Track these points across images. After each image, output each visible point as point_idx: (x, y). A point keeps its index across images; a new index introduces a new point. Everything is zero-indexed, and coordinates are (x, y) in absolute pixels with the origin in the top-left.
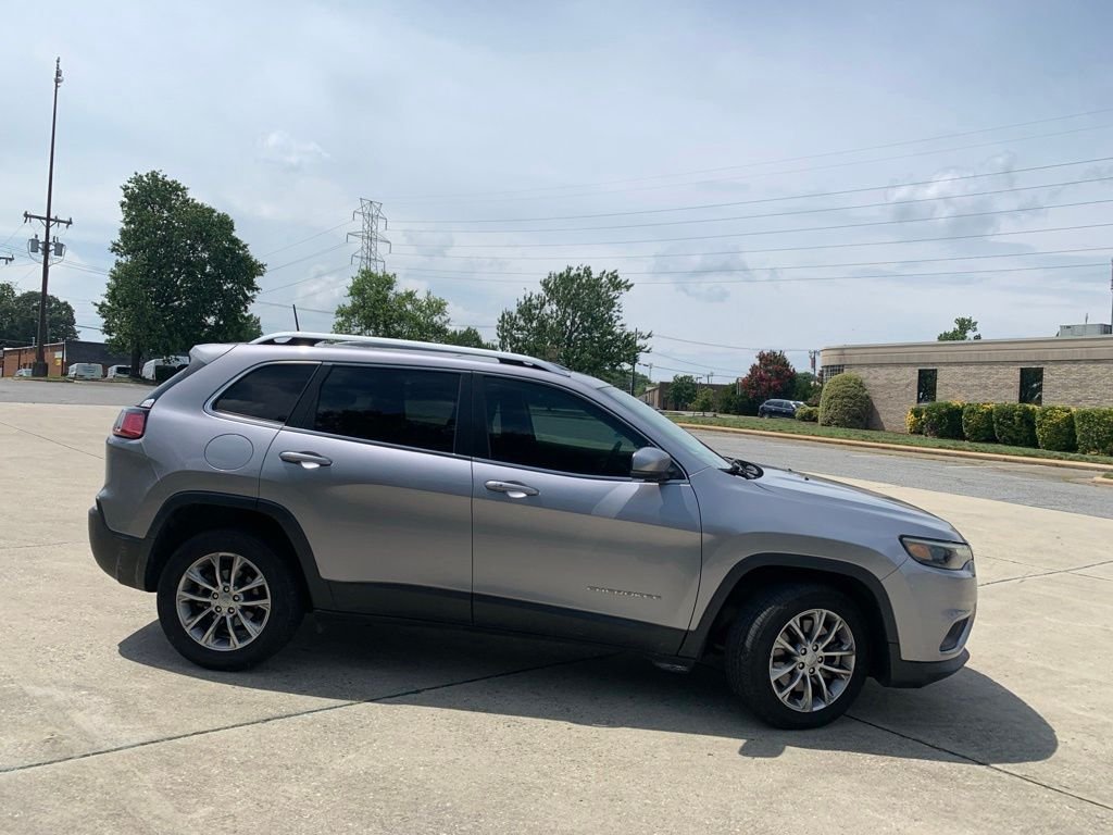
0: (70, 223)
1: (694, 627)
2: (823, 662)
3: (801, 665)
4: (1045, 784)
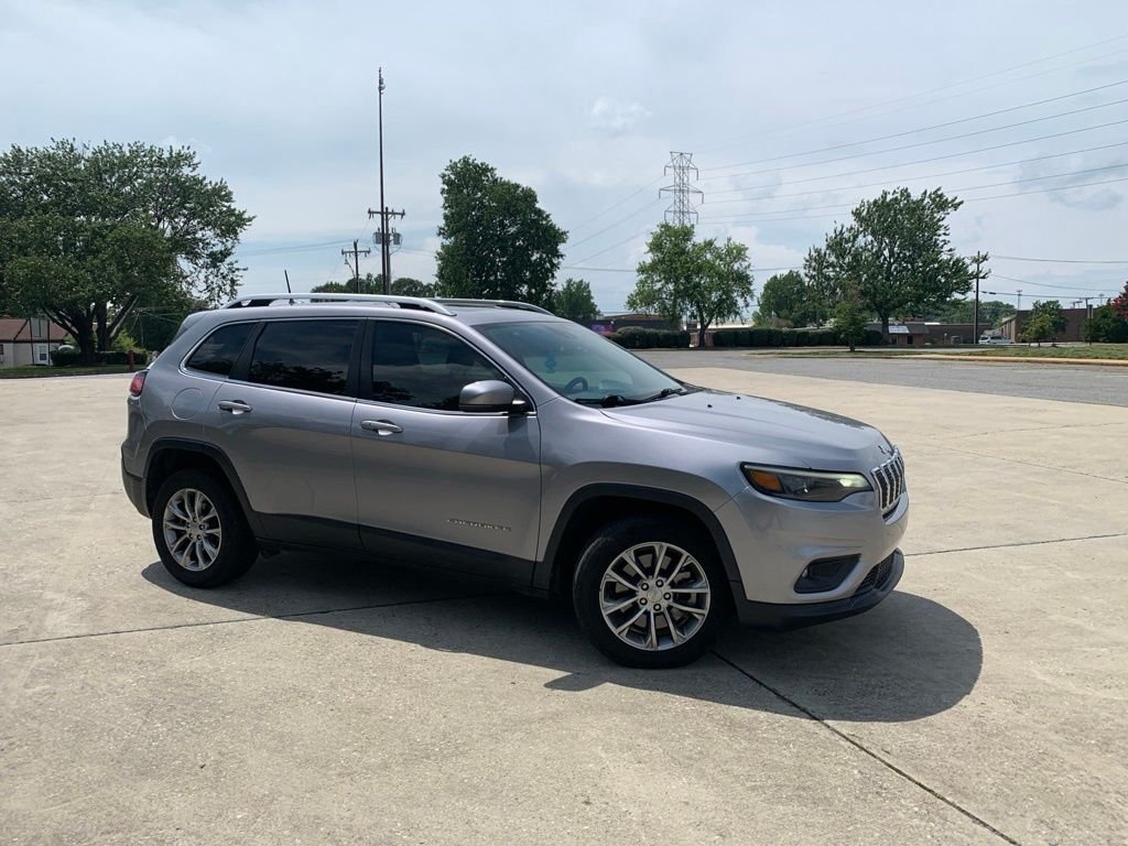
0: (403, 214)
1: (540, 559)
2: (671, 600)
3: (643, 601)
4: (865, 745)
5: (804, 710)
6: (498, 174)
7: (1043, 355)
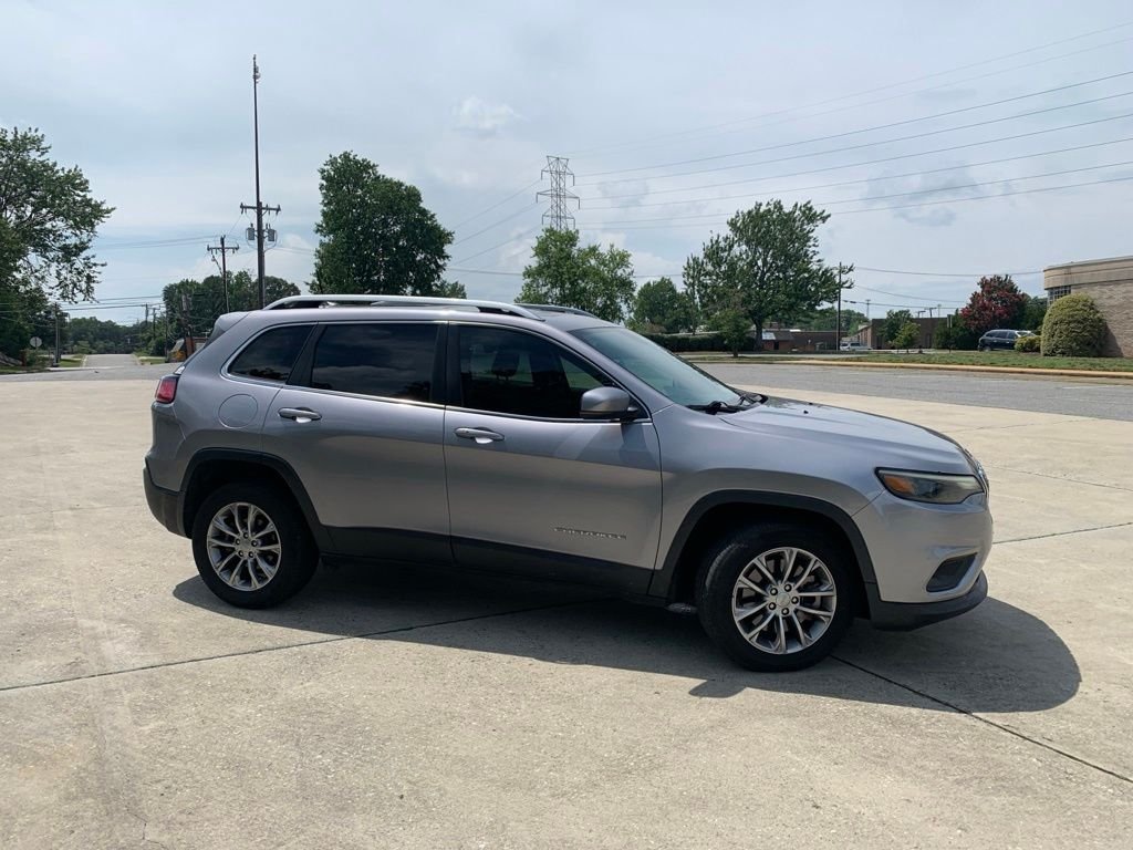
0: (278, 210)
1: (659, 566)
2: (799, 603)
3: (772, 606)
4: (1026, 735)
6: (381, 171)
7: (913, 361)
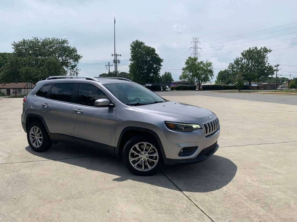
0: (120, 55)
1: (116, 146)
2: (148, 158)
3: (141, 158)
4: (191, 198)
5: (179, 188)
6: (145, 44)
7: (292, 92)
